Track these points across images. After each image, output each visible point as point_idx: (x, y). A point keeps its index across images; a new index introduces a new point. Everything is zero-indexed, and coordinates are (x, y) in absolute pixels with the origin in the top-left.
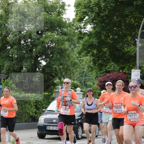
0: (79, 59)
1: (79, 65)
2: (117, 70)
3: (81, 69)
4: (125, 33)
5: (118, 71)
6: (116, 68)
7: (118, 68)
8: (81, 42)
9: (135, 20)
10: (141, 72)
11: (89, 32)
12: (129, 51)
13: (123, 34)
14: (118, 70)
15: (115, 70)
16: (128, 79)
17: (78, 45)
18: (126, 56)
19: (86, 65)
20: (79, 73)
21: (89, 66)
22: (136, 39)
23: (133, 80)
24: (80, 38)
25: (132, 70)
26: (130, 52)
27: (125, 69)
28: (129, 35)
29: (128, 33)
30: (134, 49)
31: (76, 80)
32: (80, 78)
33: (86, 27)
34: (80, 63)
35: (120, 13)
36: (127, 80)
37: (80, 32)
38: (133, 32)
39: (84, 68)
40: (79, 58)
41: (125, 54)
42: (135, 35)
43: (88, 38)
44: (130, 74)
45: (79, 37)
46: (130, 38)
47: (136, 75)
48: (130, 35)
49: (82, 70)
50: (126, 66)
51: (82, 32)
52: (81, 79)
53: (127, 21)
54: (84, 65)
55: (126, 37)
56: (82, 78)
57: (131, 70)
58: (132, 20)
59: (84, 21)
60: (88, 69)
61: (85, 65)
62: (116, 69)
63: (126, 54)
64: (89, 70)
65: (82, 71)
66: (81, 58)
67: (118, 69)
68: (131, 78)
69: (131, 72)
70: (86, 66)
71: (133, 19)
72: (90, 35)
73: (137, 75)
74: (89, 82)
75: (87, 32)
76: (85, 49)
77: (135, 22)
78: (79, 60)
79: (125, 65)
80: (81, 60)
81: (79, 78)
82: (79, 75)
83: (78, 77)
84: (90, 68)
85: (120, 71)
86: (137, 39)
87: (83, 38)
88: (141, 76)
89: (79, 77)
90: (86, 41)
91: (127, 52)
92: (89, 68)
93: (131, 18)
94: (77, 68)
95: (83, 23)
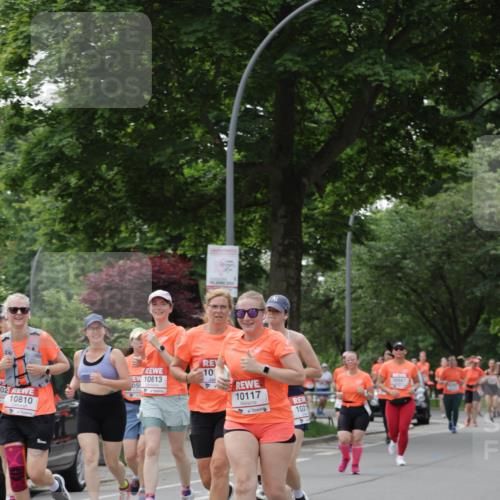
0: (14, 207)
1: (14, 228)
2: (154, 246)
3: (24, 244)
4: (181, 114)
5: (158, 251)
6: (153, 238)
7: (158, 240)
8: (22, 144)
9: (218, 69)
10: (240, 255)
11: (49, 109)
12: (197, 180)
13: (175, 116)
14: (159, 247)
15: (149, 247)
16: (194, 280)
17: (12, 155)
18: (188, 195)
19: (40, 228)
20: (16, 258)
21: (52, 235)
22: (222, 136)
23: (212, 282)
24: (17, 130)
25: (211, 247)
26: (200, 182)
27: (183, 243)
28: (197, 121)
29: (192, 113)
30: (214, 172)
31: (3, 283)
32: (20, 275)
33: (37, 90)
34: (20, 221)
35: (162, 41)
36: (192, 282)
37: (17, 106)
38: (210, 110)
39: (35, 241)
40: (14, 204)
41: (184, 188)
42: (218, 123)
43: (47, 128)
44: (203, 262)
45: (11, 125)
46: (198, 133)
47: (222, 265)
48: (201, 120)
49: (27, 246)
50: (188, 232)
51: (22, 109)
52: (23, 278)
53: (190, 71)
54: (34, 230)
55: (186, 129)
56: (27, 278)
57: (206, 247)
58: (208, 68)
59: (28, 70)
60: (50, 242)
61: (37, 227)
62: (152, 244)
63: (187, 189)
64: (54, 247)
65: (28, 249)
66: (23, 202)
67: (161, 243)
68: (204, 277)
69: (205, 253)
70: (41, 232)
71: (212, 64)
72: (54, 117)
73: (227, 266)
75: (44, 109)
76: (35, 170)
77: (216, 76)
78: (13, 211)
79: (183, 229)
80: (20, 210)
81: (14, 278)
82: (17, 264)
83: (12, 274)
84: (54, 241)
85: (164, 249)
86: (227, 135)
87: (27, 129)
88: (241, 268)
89: (17, 272)
90: (39, 142)
91: (192, 183)
92: (52, 239)
93: (203, 61)
94: (7, 237)
95: (28, 77)
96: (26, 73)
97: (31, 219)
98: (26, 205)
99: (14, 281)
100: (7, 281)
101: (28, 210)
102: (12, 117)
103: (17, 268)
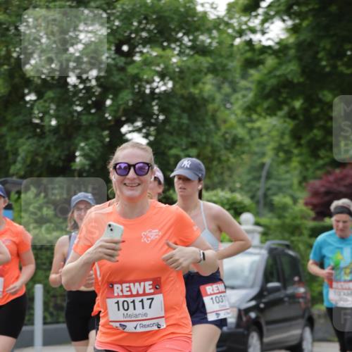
0: (247, 127)
1: (248, 145)
3: (255, 157)
8: (255, 74)
11: (278, 43)
17: (245, 82)
20: (249, 169)
21: (280, 148)
24: (250, 64)
31: (238, 190)
32: (253, 183)
33: (267, 29)
34: (252, 138)
37: (250, 43)
39: (264, 154)
40: (247, 124)
43: (276, 61)
45: (246, 59)
49: (258, 159)
51: (253, 45)
52: (254, 186)
54: (264, 146)
56: (258, 186)
59: (260, 11)
60: (277, 155)
61: (266, 143)
64: (280, 159)
65: (259, 161)
66: (254, 122)
70: (270, 147)
72: (281, 50)
74: (281, 195)
75: (272, 44)
76: (267, 97)
78: (246, 130)
80: (253, 129)
81: (247, 185)
82: (250, 174)
83: (245, 183)
84: (281, 155)
89: (249, 181)
90: (270, 72)
92: (278, 152)
94: (243, 153)
95: (260, 18)
96: (258, 15)
97: (262, 136)
98: (258, 124)
99: (247, 188)
100: (241, 189)
101: (259, 129)
102: (246, 51)
103: (249, 177)
